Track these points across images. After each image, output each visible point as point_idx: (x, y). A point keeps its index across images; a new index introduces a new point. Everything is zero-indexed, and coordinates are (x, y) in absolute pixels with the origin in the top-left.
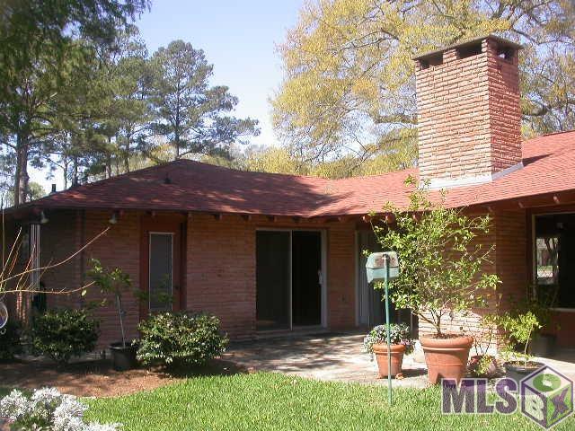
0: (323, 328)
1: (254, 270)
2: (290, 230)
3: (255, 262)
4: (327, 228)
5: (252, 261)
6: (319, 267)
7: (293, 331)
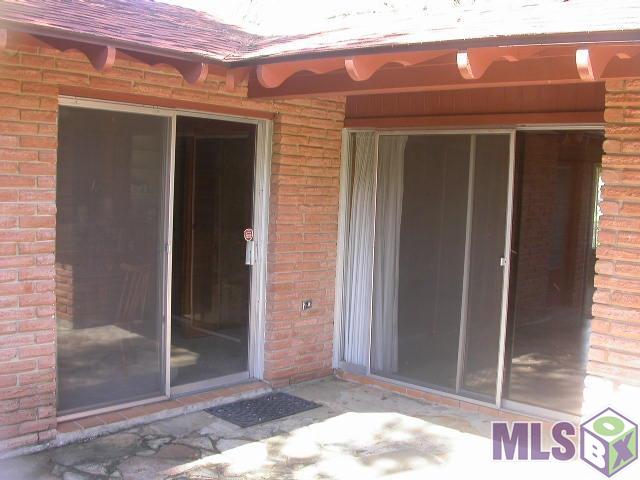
0: (253, 381)
1: (50, 231)
2: (172, 114)
3: (52, 205)
4: (274, 116)
5: (45, 204)
6: (248, 222)
7: (172, 401)
